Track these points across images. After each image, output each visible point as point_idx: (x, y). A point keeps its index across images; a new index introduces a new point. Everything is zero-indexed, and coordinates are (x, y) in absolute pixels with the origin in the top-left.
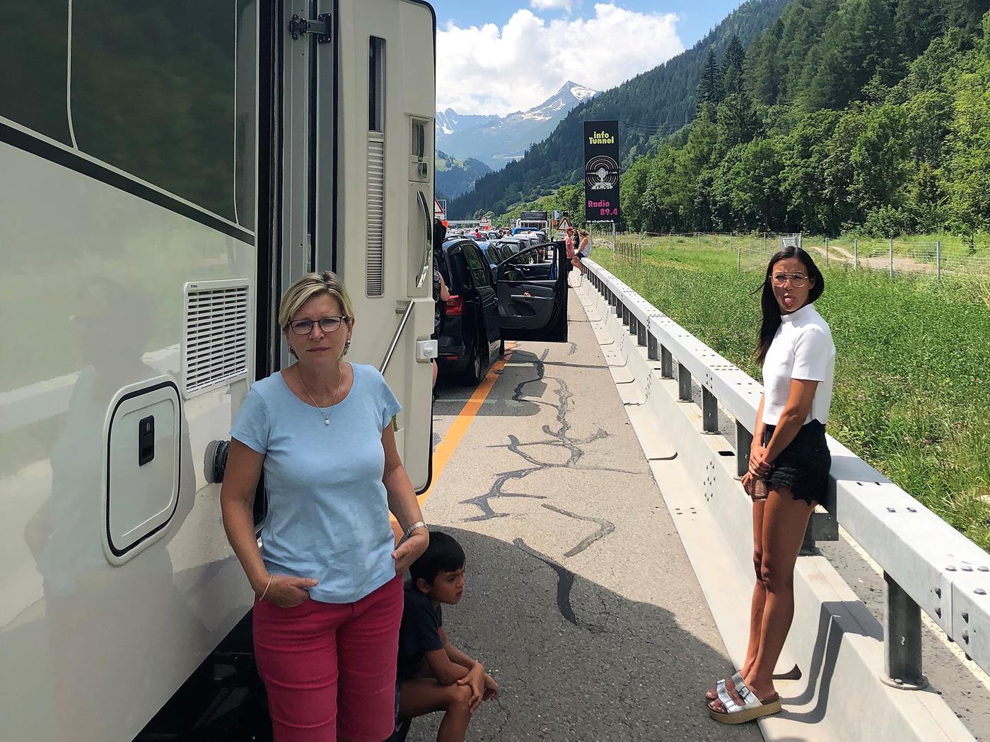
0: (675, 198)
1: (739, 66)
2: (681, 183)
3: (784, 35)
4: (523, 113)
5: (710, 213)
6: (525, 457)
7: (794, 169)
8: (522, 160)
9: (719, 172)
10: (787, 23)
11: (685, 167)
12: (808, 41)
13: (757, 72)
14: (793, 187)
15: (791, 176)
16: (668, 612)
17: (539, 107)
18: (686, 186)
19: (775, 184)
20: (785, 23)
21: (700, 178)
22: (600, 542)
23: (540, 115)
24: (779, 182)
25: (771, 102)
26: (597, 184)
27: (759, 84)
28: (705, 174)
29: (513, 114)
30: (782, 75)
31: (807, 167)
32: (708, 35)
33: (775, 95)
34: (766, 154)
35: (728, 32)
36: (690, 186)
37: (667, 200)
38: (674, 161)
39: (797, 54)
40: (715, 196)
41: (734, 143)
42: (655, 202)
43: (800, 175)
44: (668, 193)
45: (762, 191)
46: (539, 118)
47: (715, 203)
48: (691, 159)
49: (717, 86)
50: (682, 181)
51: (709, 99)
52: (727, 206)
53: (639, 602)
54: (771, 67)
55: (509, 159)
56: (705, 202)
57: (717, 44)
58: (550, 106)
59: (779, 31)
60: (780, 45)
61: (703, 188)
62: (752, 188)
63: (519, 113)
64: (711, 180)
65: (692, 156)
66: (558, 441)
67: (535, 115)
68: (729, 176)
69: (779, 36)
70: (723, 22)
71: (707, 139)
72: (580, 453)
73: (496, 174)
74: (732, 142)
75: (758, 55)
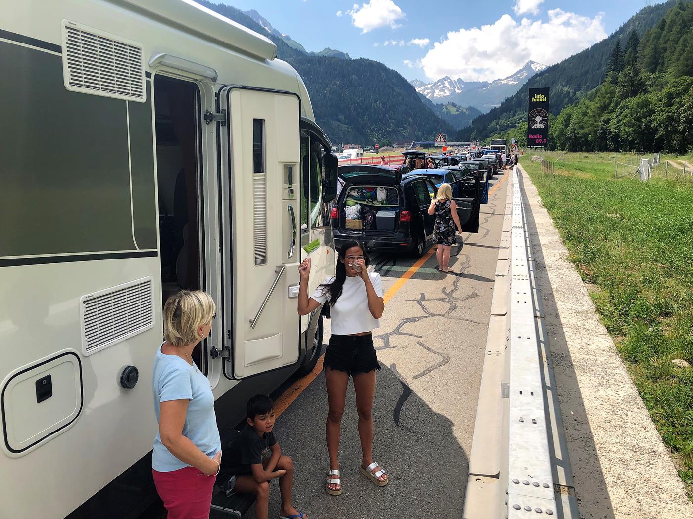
0: (586, 130)
1: (635, 48)
2: (590, 122)
3: (666, 28)
4: (502, 80)
5: (607, 139)
6: (423, 308)
7: (661, 114)
8: (500, 107)
9: (614, 115)
10: (668, 21)
11: (594, 112)
12: (681, 32)
13: (646, 52)
14: (660, 124)
15: (659, 117)
16: (452, 422)
17: (511, 76)
18: (593, 124)
19: (649, 122)
20: (667, 21)
21: (602, 118)
22: (436, 370)
23: (511, 80)
24: (651, 121)
25: (653, 71)
26: (535, 125)
27: (646, 60)
28: (605, 117)
29: (496, 80)
30: (661, 53)
31: (669, 112)
32: (618, 29)
33: (656, 67)
34: (645, 104)
35: (632, 27)
36: (595, 123)
37: (581, 132)
38: (587, 108)
39: (673, 40)
40: (610, 129)
41: (626, 97)
42: (574, 132)
43: (664, 117)
44: (582, 127)
45: (640, 126)
46: (511, 82)
47: (610, 133)
48: (598, 107)
49: (620, 62)
50: (592, 120)
51: (614, 70)
52: (617, 136)
53: (438, 414)
54: (655, 50)
55: (493, 106)
56: (604, 133)
57: (623, 34)
58: (518, 75)
59: (662, 27)
60: (662, 35)
61: (604, 125)
62: (633, 125)
63: (500, 79)
64: (609, 120)
65: (598, 105)
66: (447, 299)
67: (509, 80)
68: (621, 117)
69: (663, 29)
70: (629, 21)
71: (609, 95)
72: (455, 307)
73: (484, 115)
74: (624, 96)
75: (648, 41)
